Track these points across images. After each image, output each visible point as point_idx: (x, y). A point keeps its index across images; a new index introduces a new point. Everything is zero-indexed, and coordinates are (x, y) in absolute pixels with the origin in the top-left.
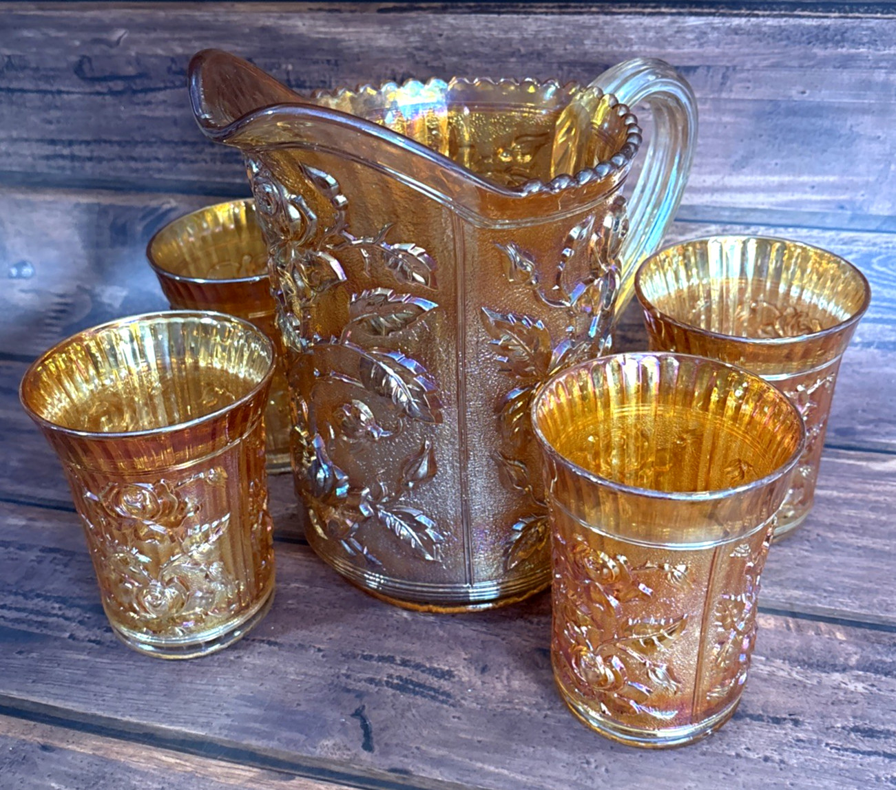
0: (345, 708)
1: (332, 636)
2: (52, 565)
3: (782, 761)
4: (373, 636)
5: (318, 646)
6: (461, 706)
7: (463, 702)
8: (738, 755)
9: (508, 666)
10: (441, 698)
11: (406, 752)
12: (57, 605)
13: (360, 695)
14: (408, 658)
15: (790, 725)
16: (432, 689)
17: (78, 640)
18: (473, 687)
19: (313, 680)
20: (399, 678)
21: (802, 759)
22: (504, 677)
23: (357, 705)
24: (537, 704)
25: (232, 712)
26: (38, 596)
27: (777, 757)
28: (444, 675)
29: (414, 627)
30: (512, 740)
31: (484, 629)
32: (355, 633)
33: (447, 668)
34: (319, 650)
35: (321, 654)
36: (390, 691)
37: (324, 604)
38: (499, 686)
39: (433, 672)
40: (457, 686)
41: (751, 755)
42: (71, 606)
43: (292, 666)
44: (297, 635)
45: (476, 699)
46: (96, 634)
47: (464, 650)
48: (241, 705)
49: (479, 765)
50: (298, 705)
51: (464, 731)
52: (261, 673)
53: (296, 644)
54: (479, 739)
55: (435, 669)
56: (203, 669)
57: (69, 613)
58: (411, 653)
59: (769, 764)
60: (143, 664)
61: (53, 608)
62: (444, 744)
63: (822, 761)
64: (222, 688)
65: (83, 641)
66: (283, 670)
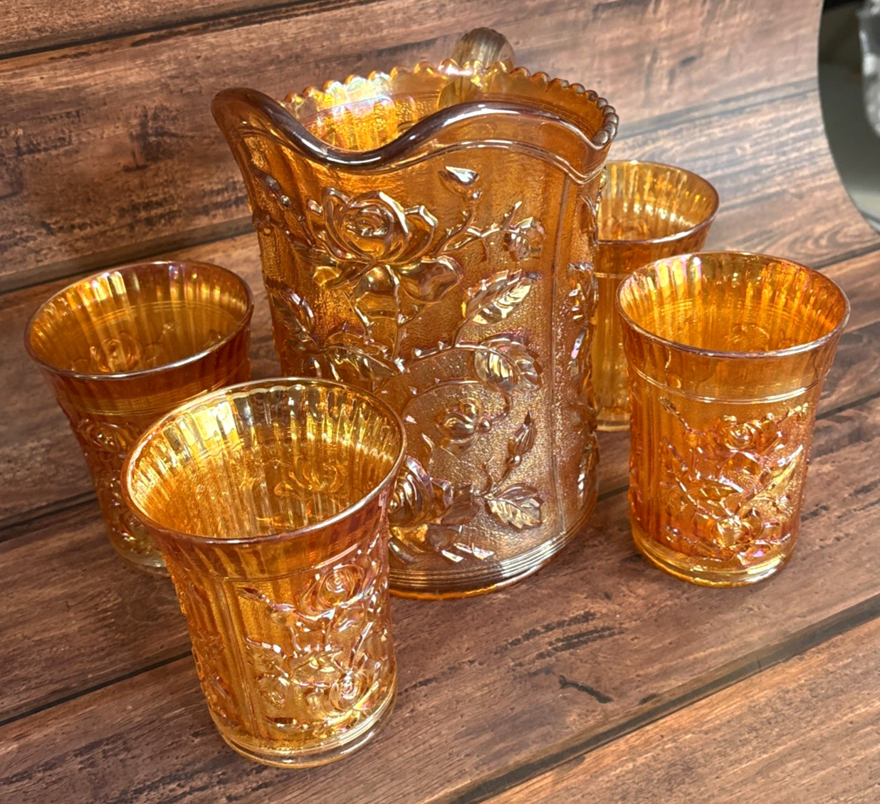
0: (549, 687)
1: (466, 646)
2: (111, 760)
3: (847, 535)
4: (499, 627)
5: (466, 660)
6: (627, 629)
7: (624, 626)
8: (822, 547)
9: (618, 583)
10: (606, 633)
11: (635, 684)
12: (173, 786)
13: (548, 670)
14: (546, 623)
15: (824, 512)
16: (592, 632)
17: (241, 796)
18: (616, 613)
19: (497, 685)
20: (558, 640)
21: (854, 526)
22: (627, 592)
23: (556, 679)
24: (671, 596)
25: (468, 751)
26: (139, 791)
27: (842, 535)
28: (587, 617)
29: (520, 600)
30: (688, 628)
31: (571, 571)
32: (482, 632)
33: (582, 612)
34: (471, 662)
35: (476, 664)
36: (566, 654)
37: (426, 628)
38: (632, 600)
39: (575, 620)
40: (606, 619)
41: (829, 542)
42: (190, 777)
43: (466, 687)
44: (437, 664)
45: (630, 618)
46: (253, 781)
47: (577, 592)
48: (468, 741)
49: (691, 658)
50: (512, 709)
51: (651, 643)
52: (449, 708)
53: (445, 669)
54: (668, 641)
55: (576, 618)
56: (396, 739)
57: (198, 783)
58: (544, 619)
59: (843, 541)
60: (336, 772)
61: (171, 791)
62: (650, 661)
63: (864, 521)
64: (432, 741)
65: (247, 794)
66: (463, 694)
